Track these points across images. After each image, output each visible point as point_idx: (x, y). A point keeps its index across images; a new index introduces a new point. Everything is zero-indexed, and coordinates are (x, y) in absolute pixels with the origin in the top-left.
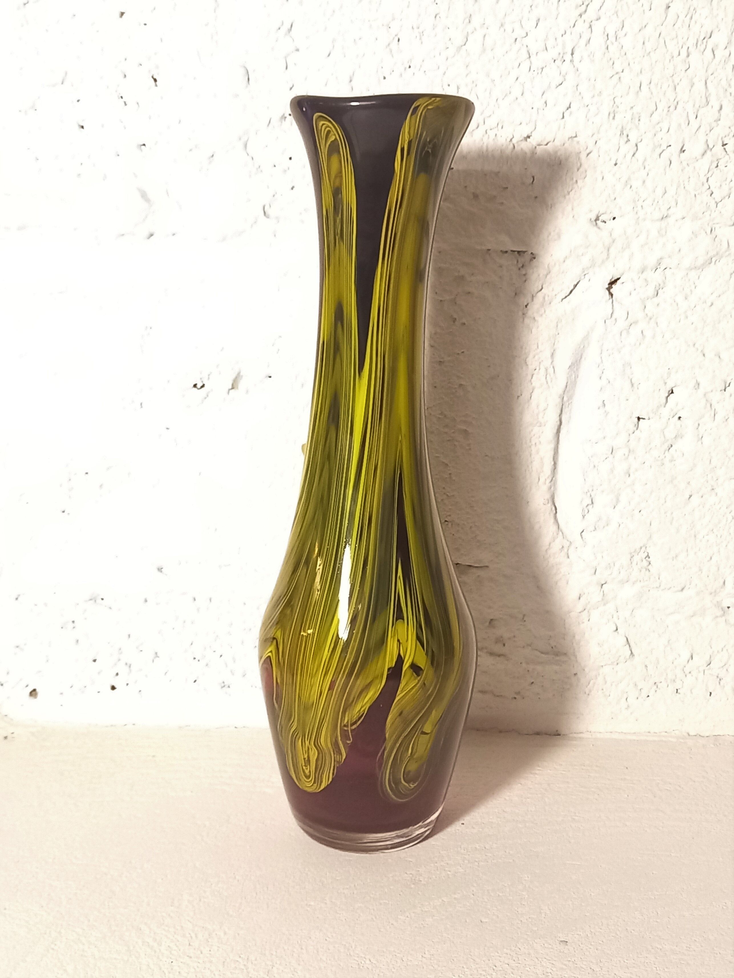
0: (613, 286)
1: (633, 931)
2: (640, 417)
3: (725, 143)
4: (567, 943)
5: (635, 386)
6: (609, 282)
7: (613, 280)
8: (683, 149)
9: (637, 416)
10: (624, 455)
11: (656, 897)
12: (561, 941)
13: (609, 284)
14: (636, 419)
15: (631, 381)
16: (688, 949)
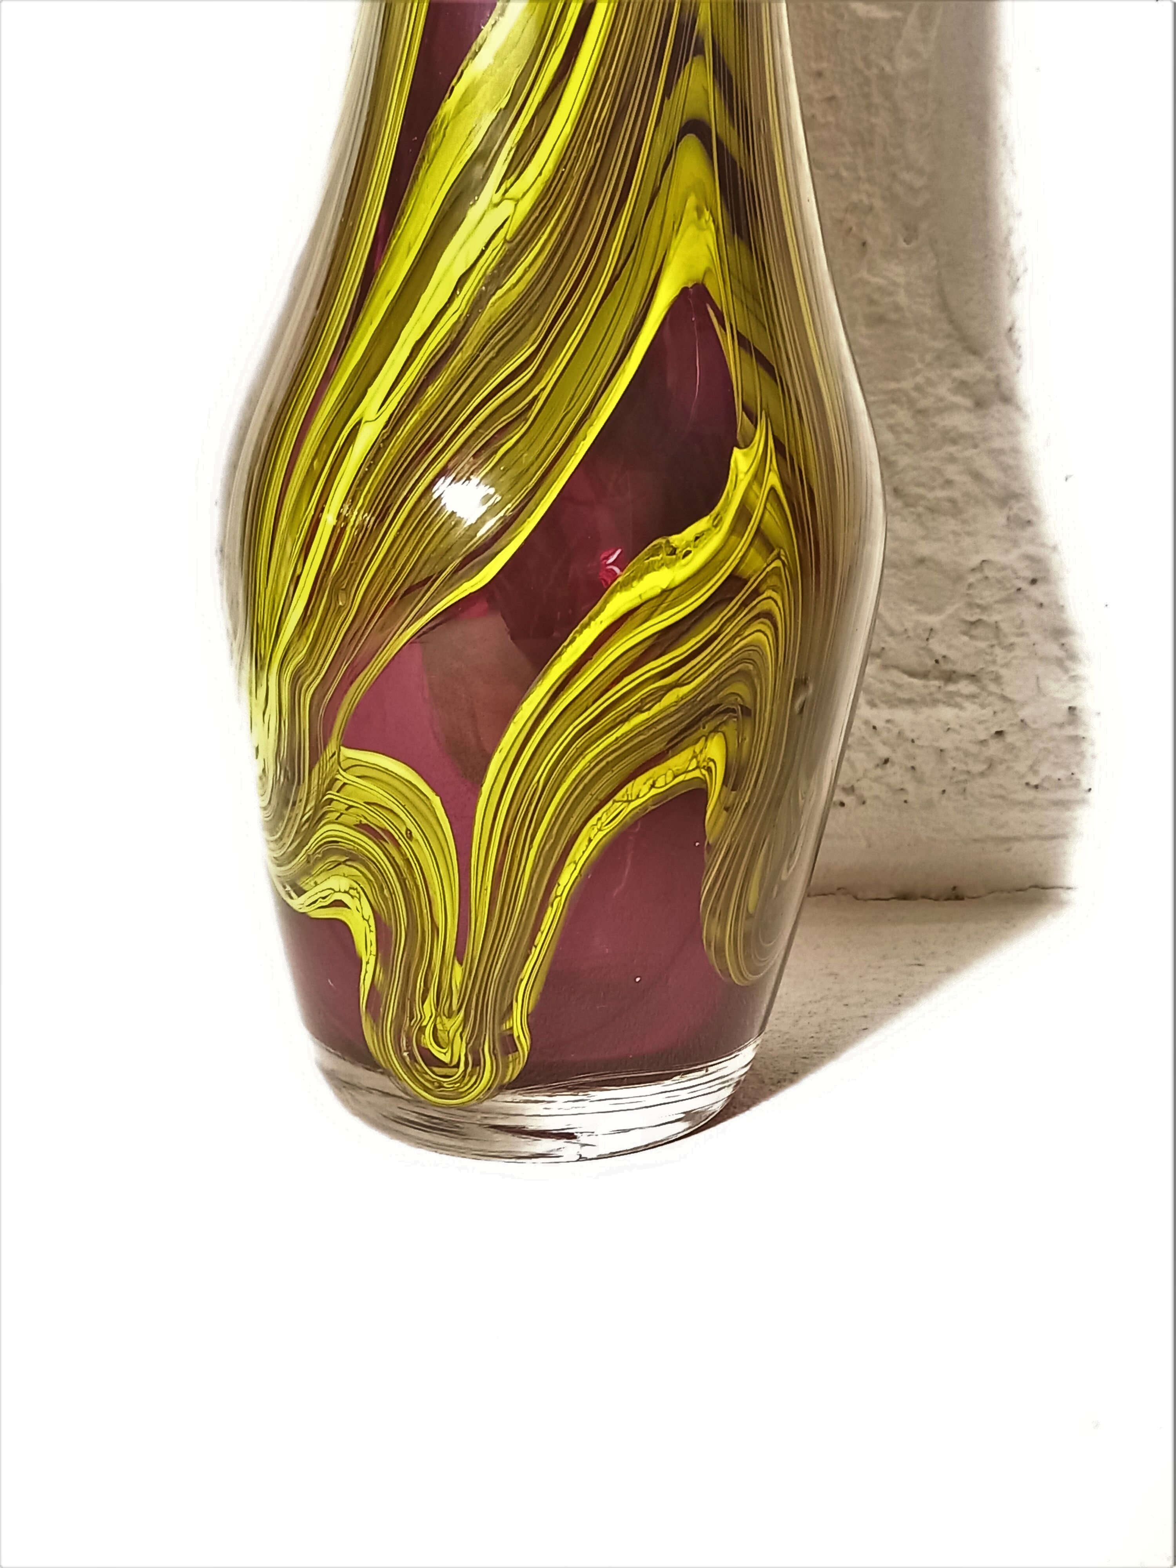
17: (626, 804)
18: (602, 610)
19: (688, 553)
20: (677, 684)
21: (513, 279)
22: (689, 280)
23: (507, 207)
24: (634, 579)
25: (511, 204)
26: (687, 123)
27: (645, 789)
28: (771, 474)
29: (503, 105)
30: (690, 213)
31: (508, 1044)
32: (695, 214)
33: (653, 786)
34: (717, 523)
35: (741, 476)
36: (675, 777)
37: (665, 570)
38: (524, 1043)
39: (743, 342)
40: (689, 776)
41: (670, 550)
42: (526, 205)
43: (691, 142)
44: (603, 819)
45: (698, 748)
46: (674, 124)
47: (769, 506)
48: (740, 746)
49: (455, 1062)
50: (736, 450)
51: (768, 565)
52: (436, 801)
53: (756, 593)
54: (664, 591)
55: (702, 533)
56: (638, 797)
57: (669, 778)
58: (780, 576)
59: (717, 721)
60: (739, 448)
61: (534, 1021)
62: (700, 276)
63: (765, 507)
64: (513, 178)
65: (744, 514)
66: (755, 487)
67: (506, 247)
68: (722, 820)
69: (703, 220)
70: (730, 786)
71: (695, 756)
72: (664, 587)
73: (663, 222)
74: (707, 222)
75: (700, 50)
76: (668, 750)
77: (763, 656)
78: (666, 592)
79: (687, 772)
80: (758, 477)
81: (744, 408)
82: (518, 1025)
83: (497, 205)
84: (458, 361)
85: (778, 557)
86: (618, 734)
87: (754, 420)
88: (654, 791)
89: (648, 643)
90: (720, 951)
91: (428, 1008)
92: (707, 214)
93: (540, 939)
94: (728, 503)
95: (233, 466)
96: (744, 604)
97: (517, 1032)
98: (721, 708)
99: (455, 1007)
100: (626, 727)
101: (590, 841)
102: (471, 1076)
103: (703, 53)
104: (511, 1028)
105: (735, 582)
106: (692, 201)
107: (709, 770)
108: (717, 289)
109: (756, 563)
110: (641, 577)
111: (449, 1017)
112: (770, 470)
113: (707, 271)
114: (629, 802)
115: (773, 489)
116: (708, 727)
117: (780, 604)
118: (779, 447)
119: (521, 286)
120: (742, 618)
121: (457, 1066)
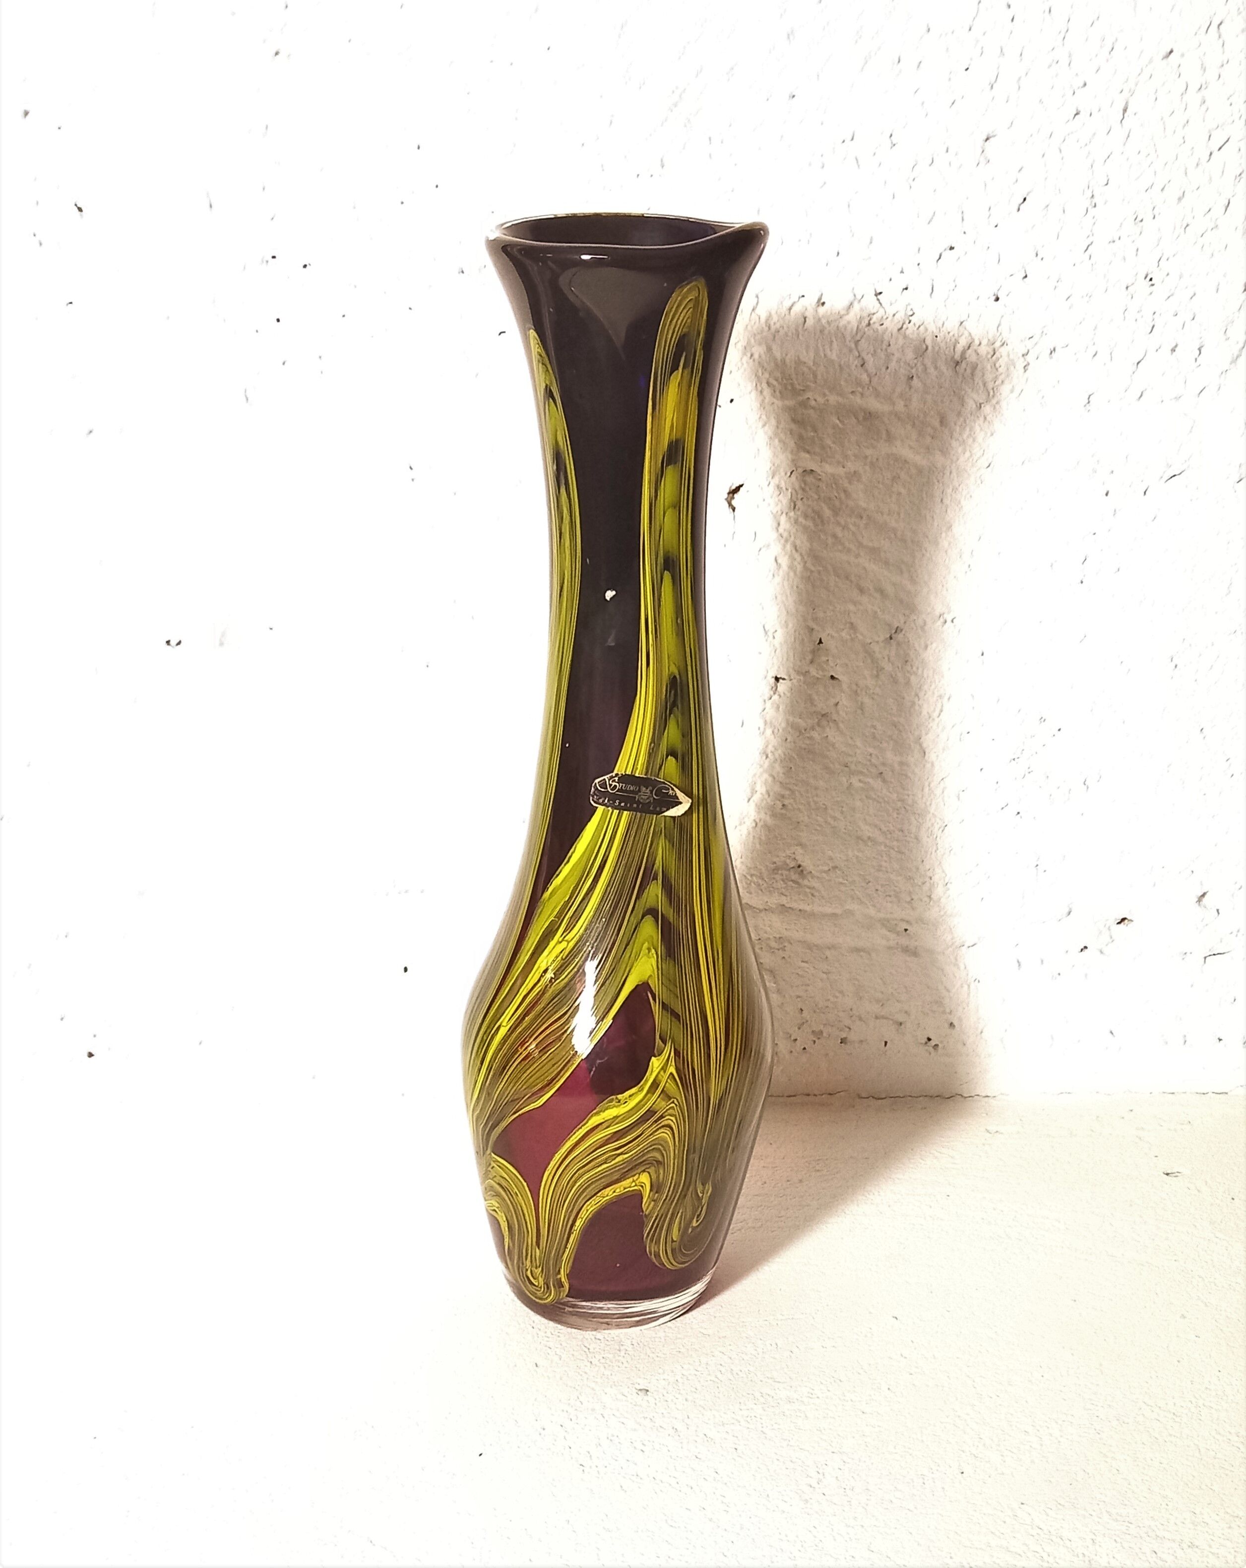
0: (735, 495)
1: (739, 1373)
2: (779, 676)
3: (878, 291)
4: (648, 1393)
5: (770, 634)
6: (728, 491)
7: (734, 487)
8: (822, 301)
9: (774, 676)
10: (759, 729)
11: (779, 1323)
12: (640, 1390)
13: (729, 493)
14: (773, 680)
15: (764, 627)
16: (811, 1395)
17: (601, 1198)
18: (587, 1122)
19: (626, 1102)
20: (622, 1154)
21: (563, 977)
22: (640, 981)
23: (564, 944)
24: (601, 1111)
25: (566, 943)
26: (647, 910)
27: (611, 1193)
28: (671, 1067)
29: (567, 899)
30: (645, 950)
31: (561, 1285)
32: (647, 951)
33: (614, 1192)
34: (641, 1090)
35: (654, 1069)
36: (625, 1189)
37: (615, 1109)
38: (567, 1286)
39: (664, 1006)
40: (631, 1189)
41: (617, 1101)
42: (572, 944)
43: (649, 919)
44: (593, 1202)
45: (635, 1178)
46: (640, 911)
47: (669, 1080)
48: (658, 1177)
49: (540, 1286)
50: (653, 1058)
51: (667, 1106)
52: (525, 1184)
53: (662, 1117)
54: (614, 1117)
55: (633, 1094)
56: (607, 1196)
57: (622, 1189)
58: (674, 1109)
59: (645, 1167)
60: (655, 1056)
61: (569, 1276)
62: (646, 978)
63: (667, 1081)
64: (568, 932)
65: (655, 1085)
66: (662, 1073)
67: (562, 961)
68: (651, 1205)
69: (650, 953)
70: (655, 1191)
71: (634, 1181)
72: (615, 1115)
73: (630, 955)
74: (653, 954)
75: (655, 878)
76: (621, 1178)
77: (667, 1142)
78: (616, 1117)
79: (630, 1187)
80: (664, 1069)
81: (660, 1038)
82: (563, 1277)
83: (561, 942)
84: (538, 1008)
85: (673, 1102)
86: (597, 1171)
87: (665, 1042)
88: (615, 1194)
89: (608, 1136)
90: (657, 1255)
91: (528, 1263)
92: (653, 951)
93: (569, 1246)
94: (647, 1081)
95: (466, 1012)
96: (656, 1121)
97: (563, 1280)
98: (647, 1162)
99: (538, 1265)
100: (600, 1169)
101: (587, 1210)
102: (547, 1293)
103: (657, 879)
104: (560, 1278)
105: (651, 1113)
106: (646, 945)
107: (642, 1187)
108: (654, 984)
109: (662, 1104)
110: (604, 1111)
111: (536, 1268)
112: (671, 1065)
113: (650, 976)
114: (604, 1197)
115: (671, 1074)
116: (639, 1170)
117: (675, 1121)
118: (677, 1053)
119: (566, 979)
120: (654, 1128)
121: (541, 1288)
